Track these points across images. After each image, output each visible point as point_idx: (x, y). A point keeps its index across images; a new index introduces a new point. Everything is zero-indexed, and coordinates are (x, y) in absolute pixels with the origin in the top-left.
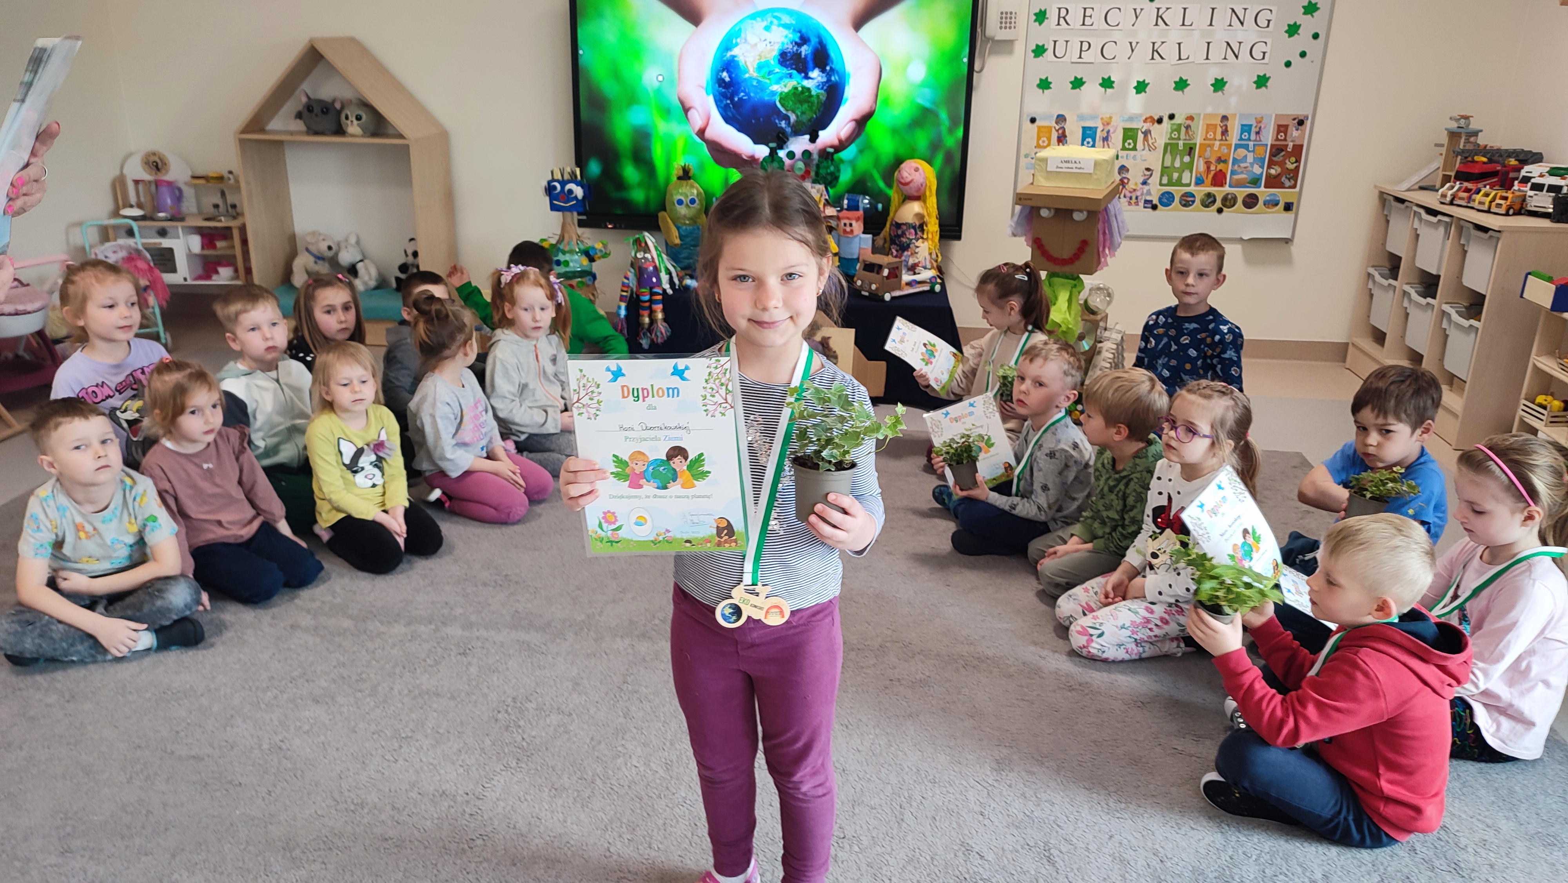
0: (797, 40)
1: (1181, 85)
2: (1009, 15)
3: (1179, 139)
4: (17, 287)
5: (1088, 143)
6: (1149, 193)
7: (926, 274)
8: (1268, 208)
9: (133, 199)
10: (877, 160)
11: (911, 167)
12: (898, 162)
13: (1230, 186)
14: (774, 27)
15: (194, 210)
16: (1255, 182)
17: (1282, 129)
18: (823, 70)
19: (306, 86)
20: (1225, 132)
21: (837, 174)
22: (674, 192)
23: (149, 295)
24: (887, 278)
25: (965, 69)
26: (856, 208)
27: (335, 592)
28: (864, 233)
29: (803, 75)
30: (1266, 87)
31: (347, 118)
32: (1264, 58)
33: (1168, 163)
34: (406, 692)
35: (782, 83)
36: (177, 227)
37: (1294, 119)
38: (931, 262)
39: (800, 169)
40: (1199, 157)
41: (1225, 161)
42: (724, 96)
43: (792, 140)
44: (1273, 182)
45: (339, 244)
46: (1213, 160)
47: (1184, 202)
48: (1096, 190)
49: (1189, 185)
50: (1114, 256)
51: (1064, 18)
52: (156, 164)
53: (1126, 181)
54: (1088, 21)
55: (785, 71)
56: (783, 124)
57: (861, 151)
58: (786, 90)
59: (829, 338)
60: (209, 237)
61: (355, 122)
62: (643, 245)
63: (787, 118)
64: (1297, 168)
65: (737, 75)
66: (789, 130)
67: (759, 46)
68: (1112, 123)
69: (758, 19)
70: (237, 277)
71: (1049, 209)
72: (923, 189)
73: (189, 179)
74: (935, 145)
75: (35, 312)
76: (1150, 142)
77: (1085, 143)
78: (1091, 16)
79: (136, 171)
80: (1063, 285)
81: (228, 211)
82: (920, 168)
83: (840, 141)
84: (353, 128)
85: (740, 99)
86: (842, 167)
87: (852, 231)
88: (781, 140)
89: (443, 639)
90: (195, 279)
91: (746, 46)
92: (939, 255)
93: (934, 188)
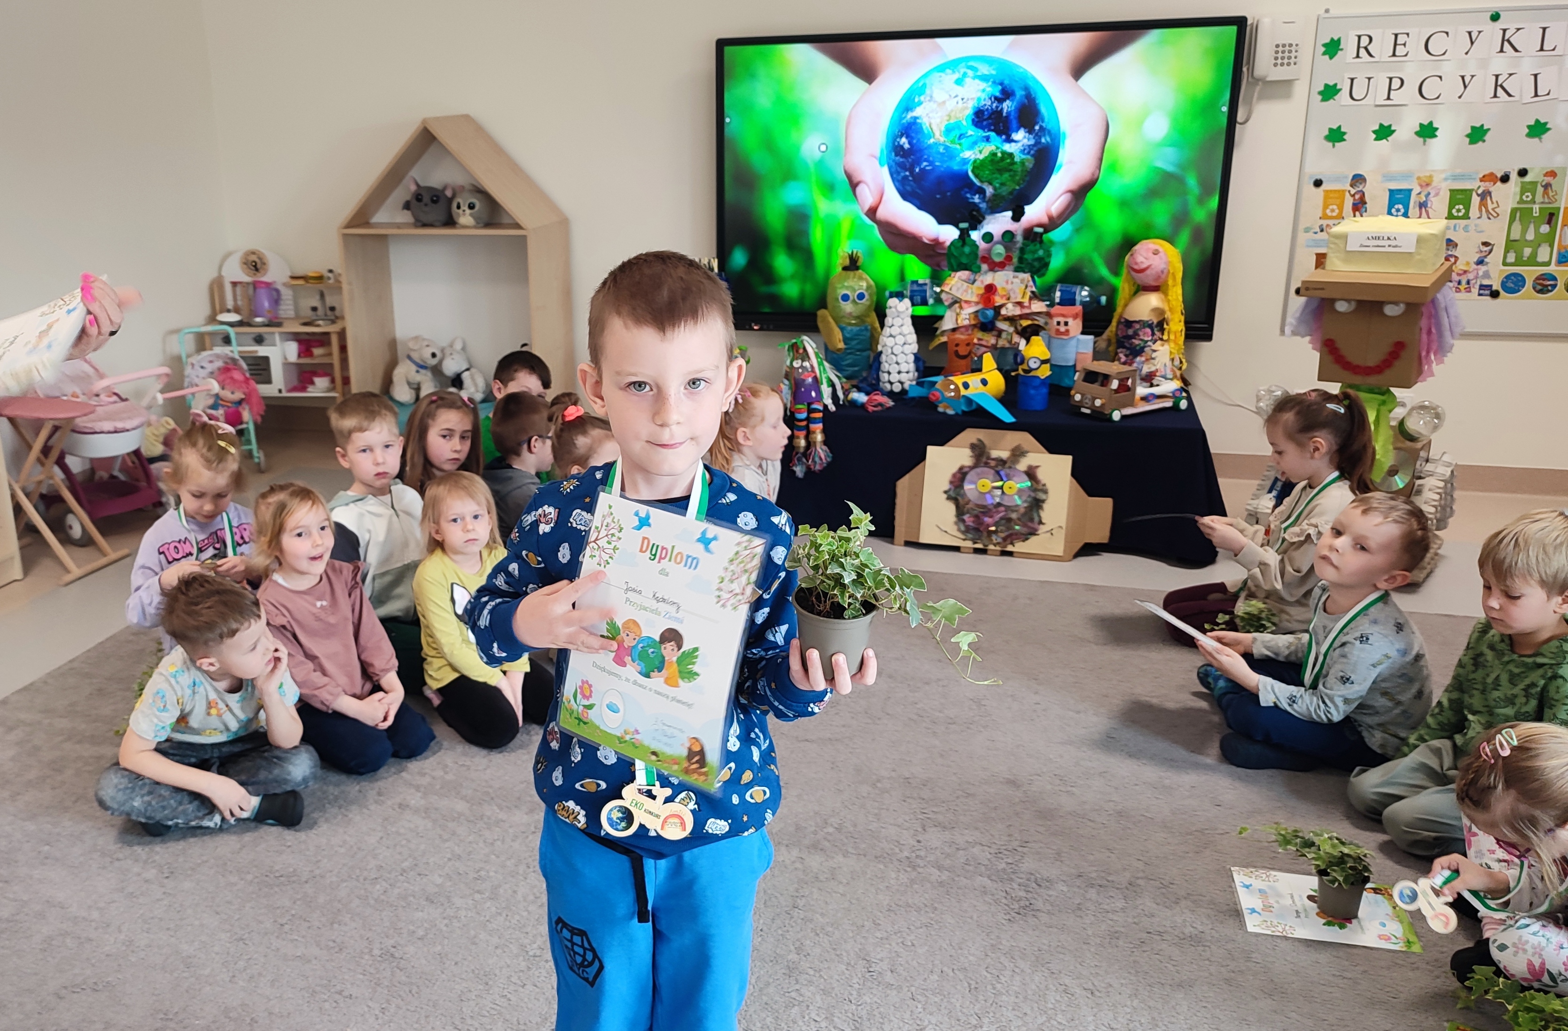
0: (998, 94)
1: (1538, 129)
2: (1287, 48)
4: (116, 402)
5: (1398, 210)
6: (1487, 275)
7: (1169, 386)
9: (231, 304)
10: (1099, 240)
11: (1147, 250)
12: (1128, 244)
14: (967, 80)
15: (291, 313)
18: (1030, 131)
21: (1047, 260)
22: (839, 286)
23: (244, 409)
24: (1116, 390)
25: (1224, 121)
28: (1083, 333)
29: (1004, 137)
31: (458, 207)
33: (1516, 235)
35: (977, 149)
36: (274, 334)
38: (1173, 371)
39: (1000, 254)
40: (1560, 225)
42: (902, 166)
43: (989, 218)
45: (444, 351)
47: (1539, 288)
48: (1419, 275)
49: (1548, 264)
51: (1366, 48)
52: (255, 264)
53: (1453, 260)
54: (1400, 51)
55: (981, 133)
56: (976, 199)
57: (1078, 229)
58: (981, 157)
59: (1037, 467)
60: (306, 344)
61: (468, 211)
62: (801, 351)
63: (982, 191)
65: (919, 140)
66: (983, 206)
67: (948, 103)
68: (1432, 184)
69: (948, 71)
70: (333, 389)
71: (1348, 300)
72: (1163, 276)
73: (286, 279)
74: (1180, 220)
76: (1490, 208)
77: (1393, 210)
78: (1404, 45)
79: (238, 270)
81: (326, 315)
82: (1161, 250)
83: (1051, 218)
84: (465, 218)
85: (922, 170)
86: (1053, 250)
87: (1067, 331)
88: (974, 219)
90: (289, 391)
91: (932, 103)
92: (1184, 360)
93: (1179, 275)
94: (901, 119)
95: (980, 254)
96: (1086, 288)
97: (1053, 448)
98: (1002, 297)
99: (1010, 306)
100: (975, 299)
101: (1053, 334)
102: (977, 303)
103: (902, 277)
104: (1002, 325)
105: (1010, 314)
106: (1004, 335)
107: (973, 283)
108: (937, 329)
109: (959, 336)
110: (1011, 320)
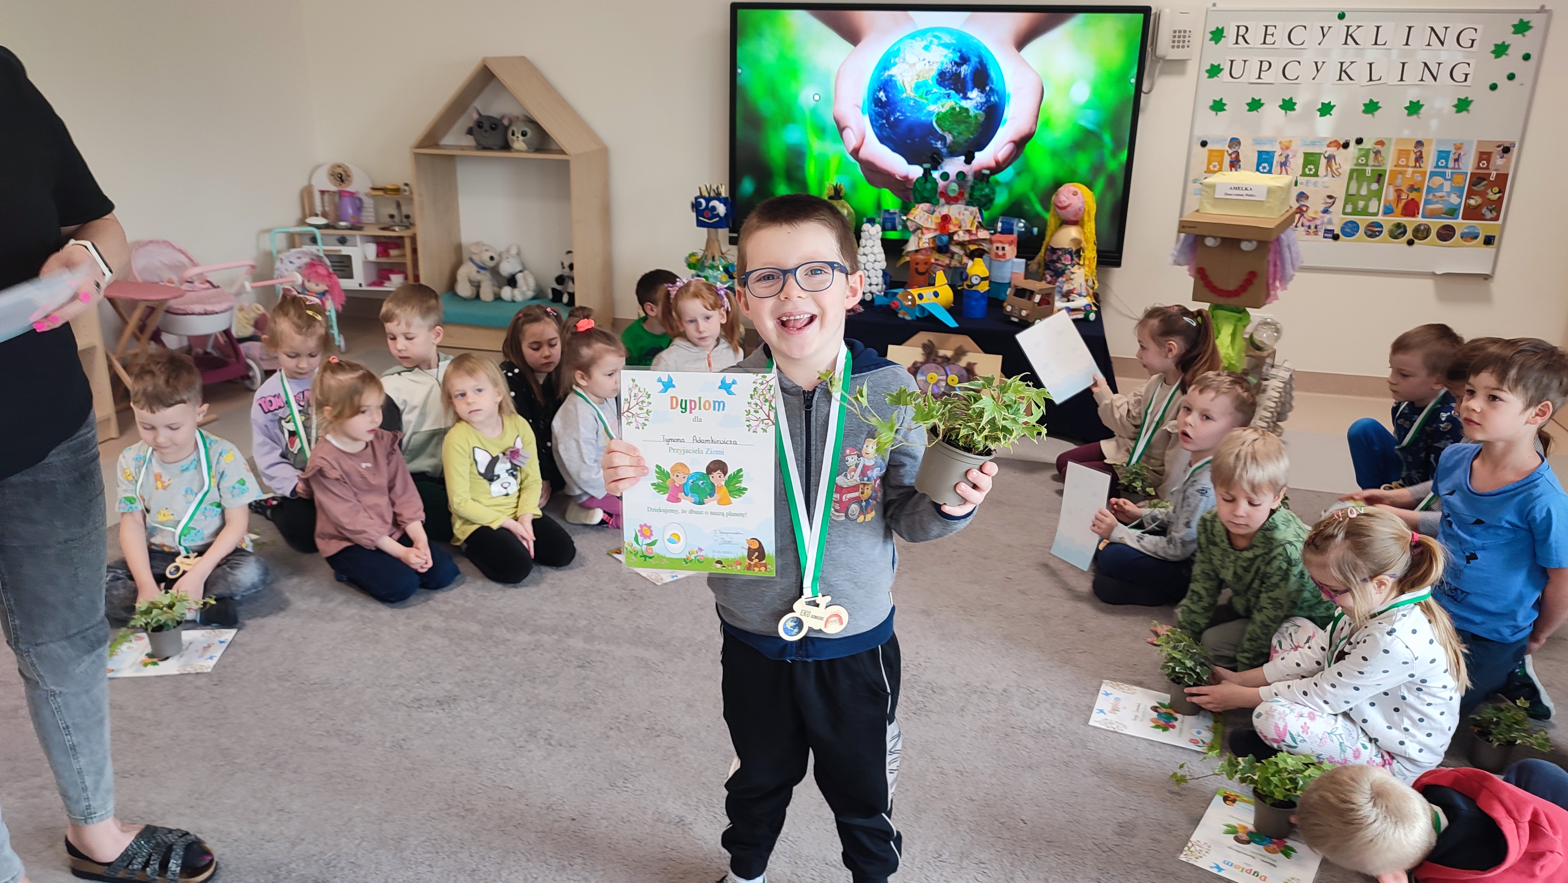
0: (957, 60)
1: (1371, 107)
2: (1182, 34)
3: (1366, 165)
4: (208, 289)
5: (1264, 168)
6: (1330, 222)
7: (1081, 302)
8: (1466, 241)
9: (319, 209)
10: (1035, 183)
11: (1069, 191)
12: (1057, 185)
13: (1423, 217)
14: (933, 46)
15: (372, 219)
16: (1452, 212)
17: (1484, 156)
18: (982, 91)
19: (478, 104)
20: (1419, 158)
21: (992, 196)
23: (327, 299)
24: (1039, 304)
25: (1132, 90)
26: (1011, 232)
27: (467, 596)
28: (1017, 257)
29: (961, 95)
30: (1468, 111)
31: (513, 134)
32: (1466, 80)
33: (1353, 191)
34: (524, 701)
35: (940, 103)
36: (355, 236)
37: (1499, 146)
38: (1087, 289)
39: (954, 190)
40: (1389, 184)
41: (1418, 190)
42: (880, 115)
43: (947, 160)
44: (1471, 213)
45: (500, 255)
46: (1404, 188)
47: (1369, 233)
48: (1267, 219)
49: (1376, 214)
50: (1286, 289)
51: (1243, 37)
52: (341, 176)
53: (1304, 209)
54: (1269, 39)
55: (943, 91)
56: (939, 145)
57: (1018, 174)
58: (943, 110)
59: (975, 364)
60: (384, 245)
61: (521, 138)
63: (943, 139)
64: (1501, 199)
65: (894, 94)
66: (944, 150)
67: (917, 65)
68: (1292, 148)
69: (918, 38)
71: (1214, 237)
72: (1080, 213)
73: (368, 190)
74: (1097, 168)
75: (222, 312)
76: (1334, 168)
77: (1261, 168)
78: (1273, 35)
79: (323, 182)
80: (1227, 318)
81: (402, 222)
82: (1079, 192)
83: (997, 162)
84: (519, 143)
85: (896, 119)
86: (998, 189)
87: (1004, 255)
88: (935, 161)
89: (564, 650)
90: (370, 285)
91: (904, 65)
92: (1096, 282)
93: (1093, 213)
94: (880, 76)
95: (939, 190)
96: (1022, 220)
97: (987, 349)
98: (955, 225)
99: (961, 233)
100: (933, 226)
101: (993, 256)
102: (935, 230)
103: (879, 206)
104: (955, 249)
105: (961, 240)
106: (956, 257)
107: (932, 214)
108: (903, 250)
109: (920, 257)
110: (962, 244)
